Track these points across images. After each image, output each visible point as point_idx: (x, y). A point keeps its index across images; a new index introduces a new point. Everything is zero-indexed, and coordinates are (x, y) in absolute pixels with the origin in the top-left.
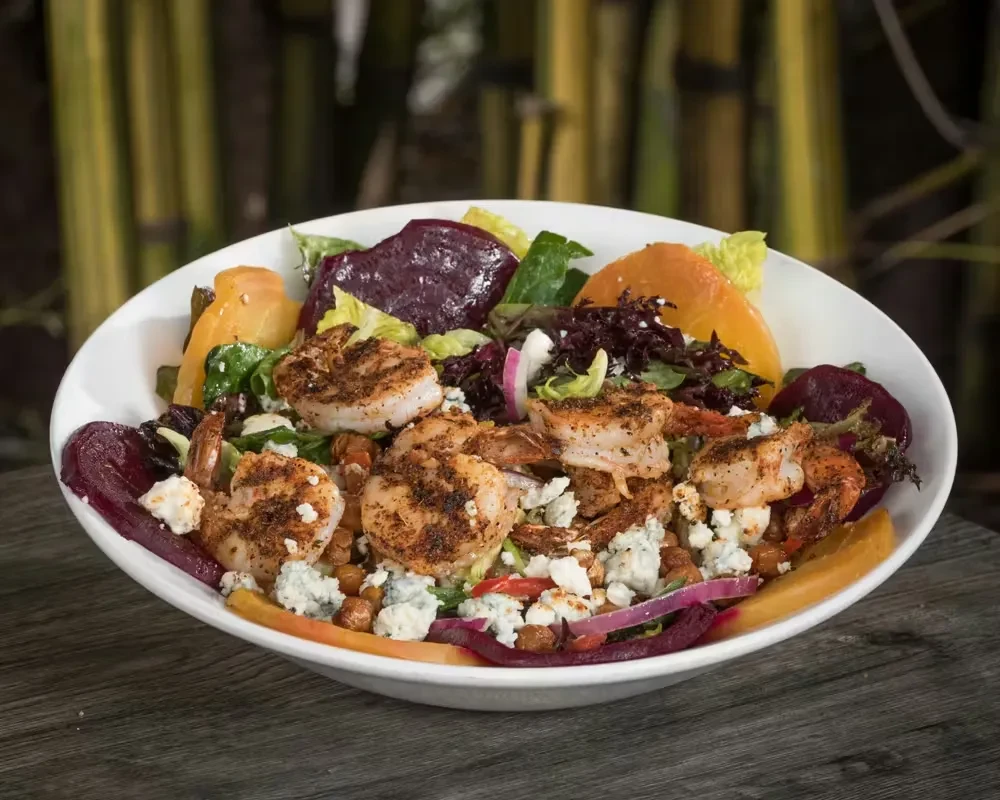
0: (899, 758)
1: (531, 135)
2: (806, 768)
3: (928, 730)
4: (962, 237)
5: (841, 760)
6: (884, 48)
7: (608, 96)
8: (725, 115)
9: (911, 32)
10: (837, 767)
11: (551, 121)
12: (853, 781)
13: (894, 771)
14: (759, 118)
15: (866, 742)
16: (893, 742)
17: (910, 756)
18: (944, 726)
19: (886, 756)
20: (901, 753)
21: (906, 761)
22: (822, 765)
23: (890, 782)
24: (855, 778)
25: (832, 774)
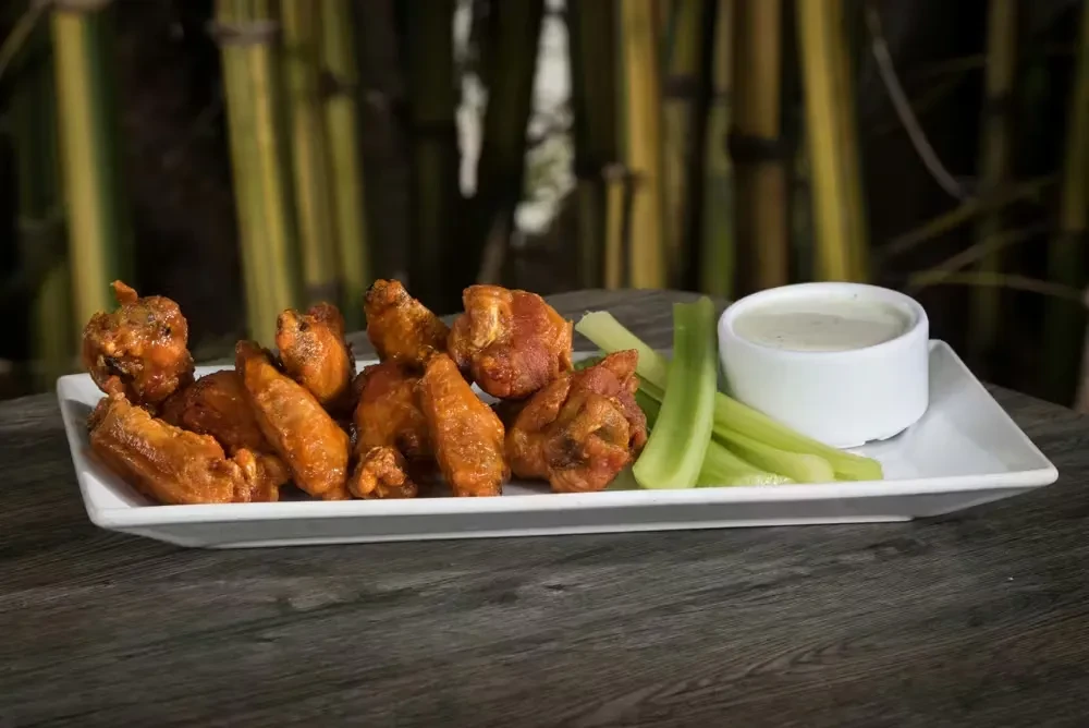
0: (924, 544)
1: (615, 195)
3: (946, 524)
4: (968, 268)
6: (901, 133)
7: (676, 176)
8: (770, 180)
9: (924, 120)
10: (872, 552)
11: (631, 183)
12: (885, 560)
14: (799, 190)
15: (894, 533)
16: (919, 532)
17: (933, 541)
19: (912, 542)
21: (929, 546)
22: (859, 550)
25: (869, 556)
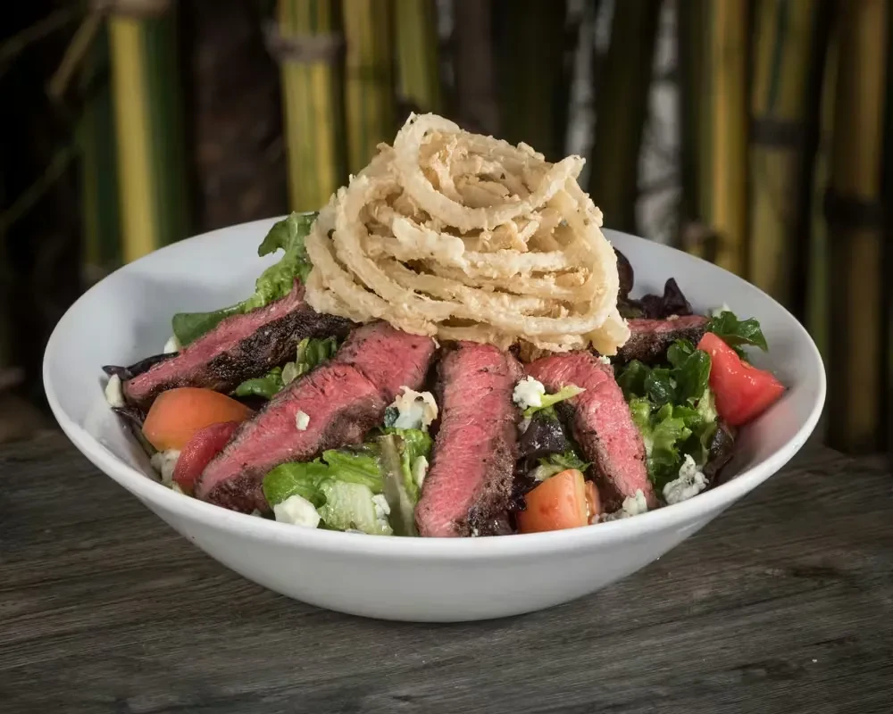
0: (795, 666)
2: (713, 672)
3: (825, 645)
5: (744, 667)
10: (739, 672)
13: (787, 676)
18: (840, 641)
20: (797, 662)
22: (727, 670)
23: (783, 684)
25: (734, 678)
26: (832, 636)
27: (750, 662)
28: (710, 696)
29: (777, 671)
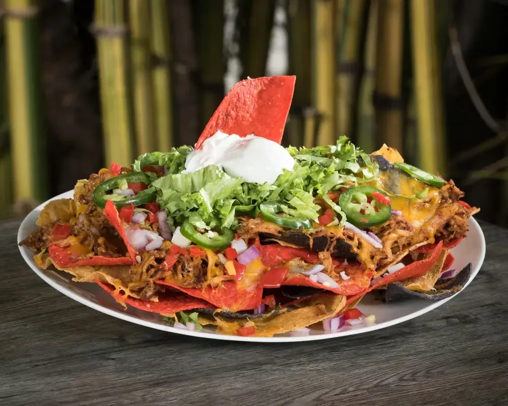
0: (473, 317)
1: (310, 125)
2: (432, 320)
3: (486, 307)
5: (447, 318)
10: (445, 321)
11: (318, 119)
12: (452, 325)
13: (470, 322)
15: (457, 311)
16: (471, 311)
17: (479, 316)
18: (493, 305)
19: (467, 316)
20: (474, 315)
21: (476, 318)
22: (438, 320)
23: (468, 326)
24: (453, 324)
25: (443, 323)
26: (488, 302)
27: (449, 315)
28: (432, 332)
29: (465, 320)
